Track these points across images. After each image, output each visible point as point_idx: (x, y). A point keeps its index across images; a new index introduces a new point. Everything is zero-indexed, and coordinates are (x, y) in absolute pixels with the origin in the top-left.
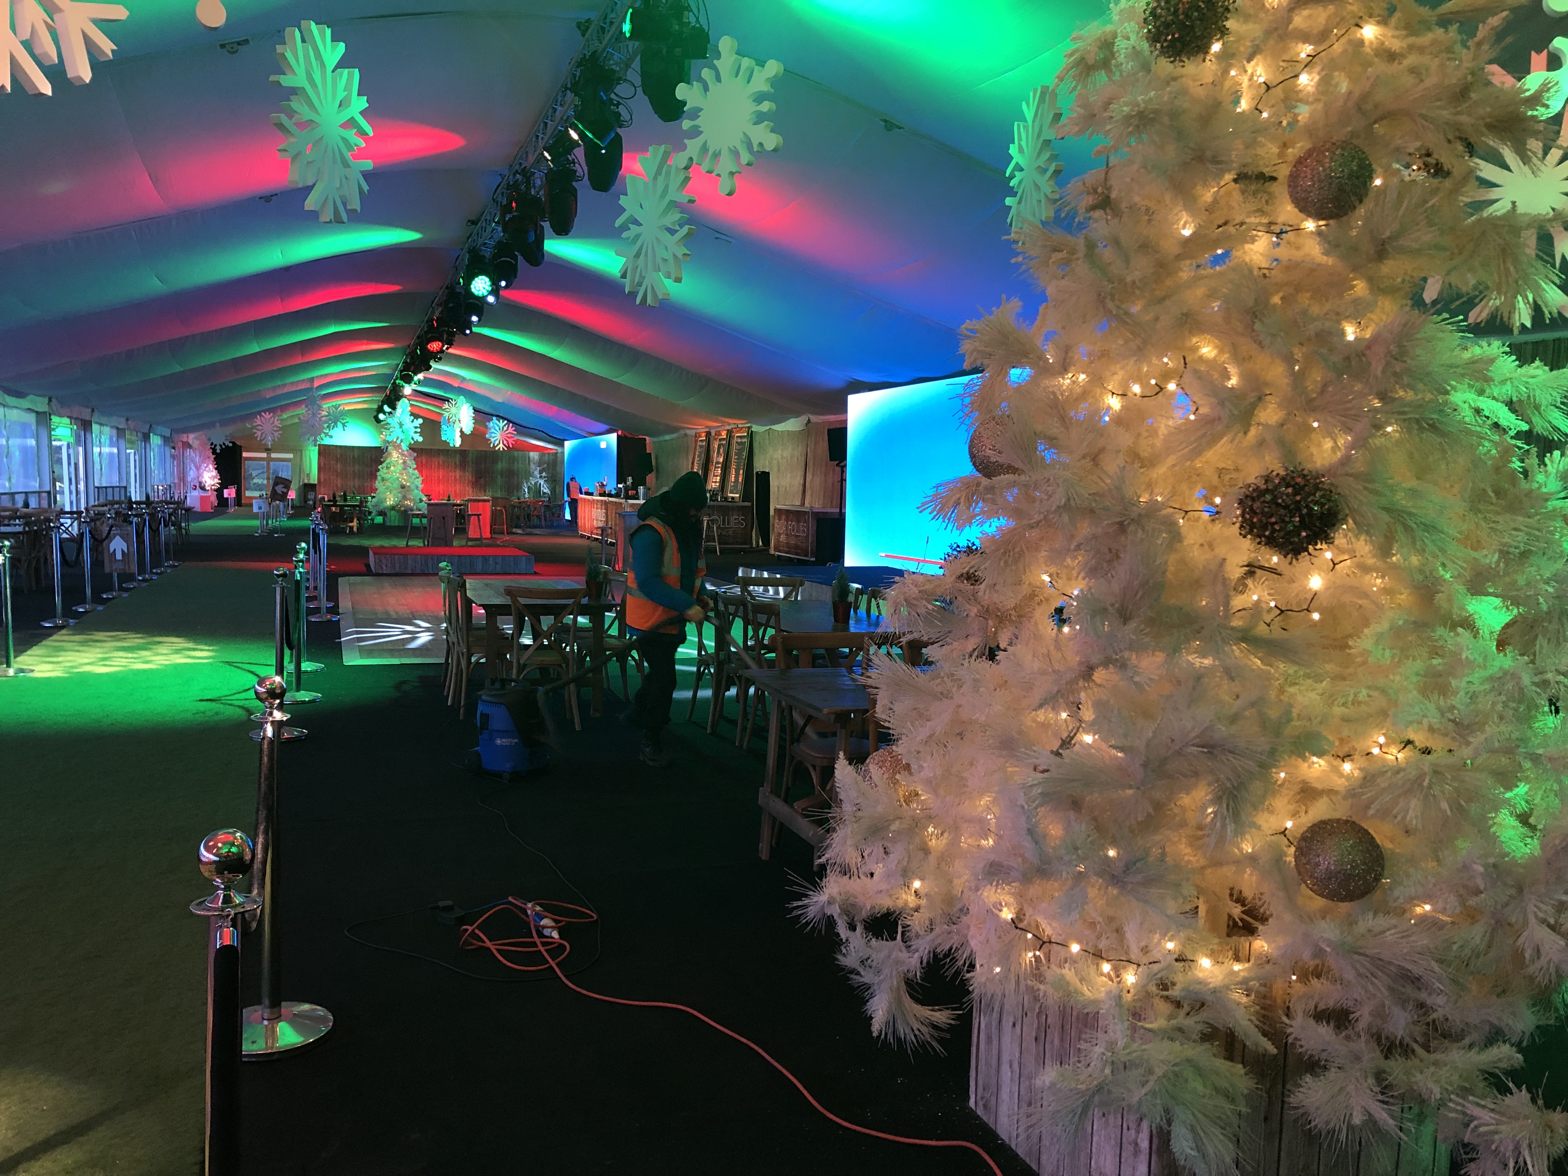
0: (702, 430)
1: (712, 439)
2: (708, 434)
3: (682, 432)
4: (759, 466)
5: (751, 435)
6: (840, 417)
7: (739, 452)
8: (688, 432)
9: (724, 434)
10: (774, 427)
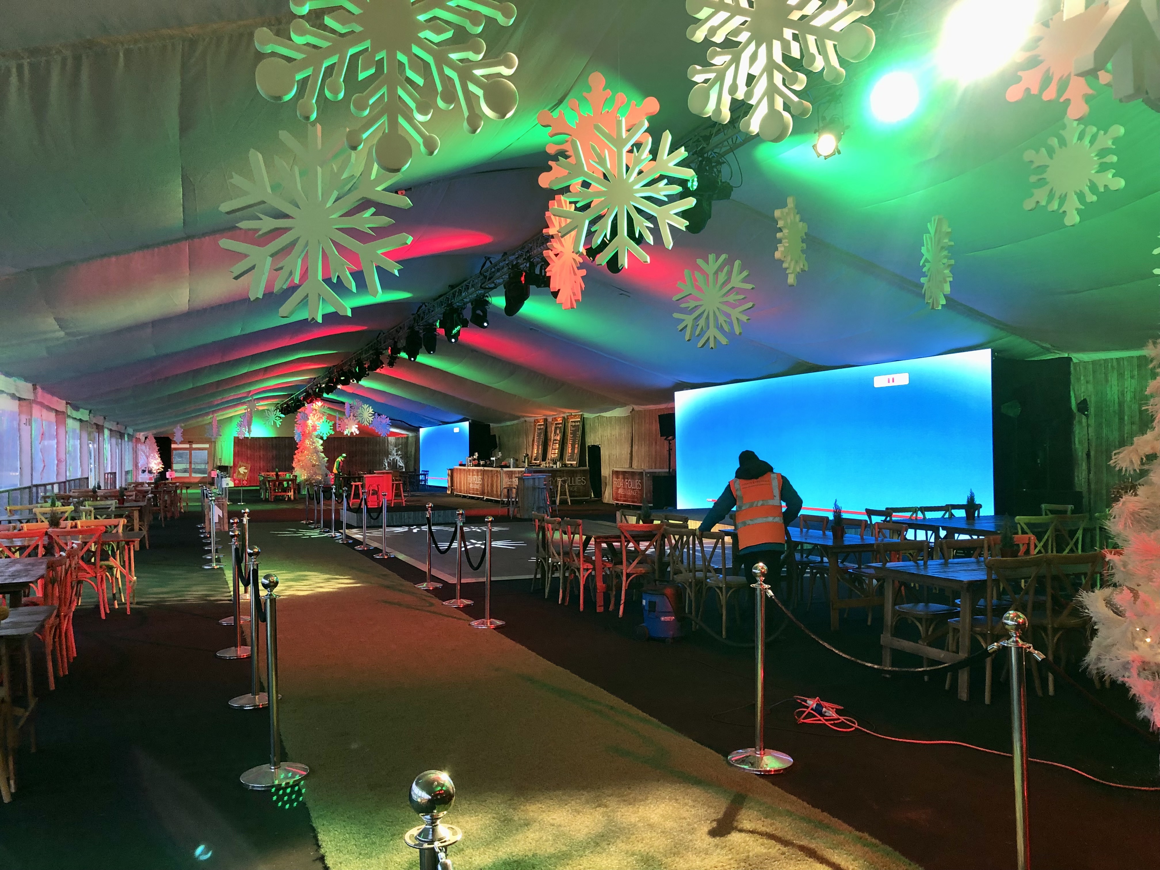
0: (540, 417)
1: (548, 424)
2: (546, 420)
3: (523, 419)
4: (591, 440)
5: (583, 420)
6: (669, 405)
7: (574, 433)
8: (527, 419)
9: (560, 420)
10: (602, 414)
